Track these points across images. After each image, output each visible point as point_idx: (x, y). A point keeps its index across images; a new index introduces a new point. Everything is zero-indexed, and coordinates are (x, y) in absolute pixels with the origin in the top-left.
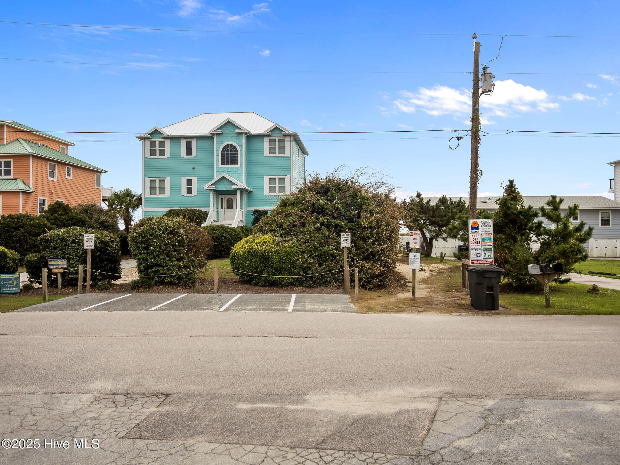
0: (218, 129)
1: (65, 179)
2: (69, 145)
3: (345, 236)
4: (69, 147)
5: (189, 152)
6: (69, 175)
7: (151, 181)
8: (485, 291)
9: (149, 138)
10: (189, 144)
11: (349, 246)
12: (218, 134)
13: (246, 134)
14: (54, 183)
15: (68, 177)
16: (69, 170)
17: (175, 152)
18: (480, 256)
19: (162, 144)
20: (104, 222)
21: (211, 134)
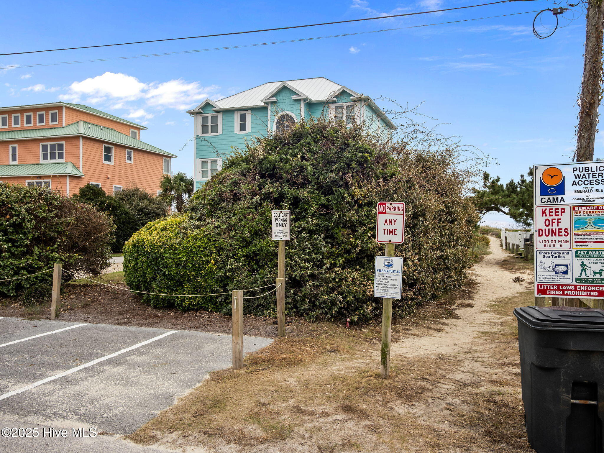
0: (272, 96)
1: (124, 163)
2: (142, 129)
3: (281, 217)
4: (141, 131)
5: (243, 127)
6: (129, 159)
7: (203, 162)
8: (566, 397)
9: (200, 113)
10: (243, 118)
11: (288, 238)
12: (272, 103)
13: (305, 100)
14: (110, 167)
15: (128, 161)
16: (129, 154)
17: (228, 127)
18: (566, 273)
19: (214, 119)
20: (145, 208)
21: (265, 103)
